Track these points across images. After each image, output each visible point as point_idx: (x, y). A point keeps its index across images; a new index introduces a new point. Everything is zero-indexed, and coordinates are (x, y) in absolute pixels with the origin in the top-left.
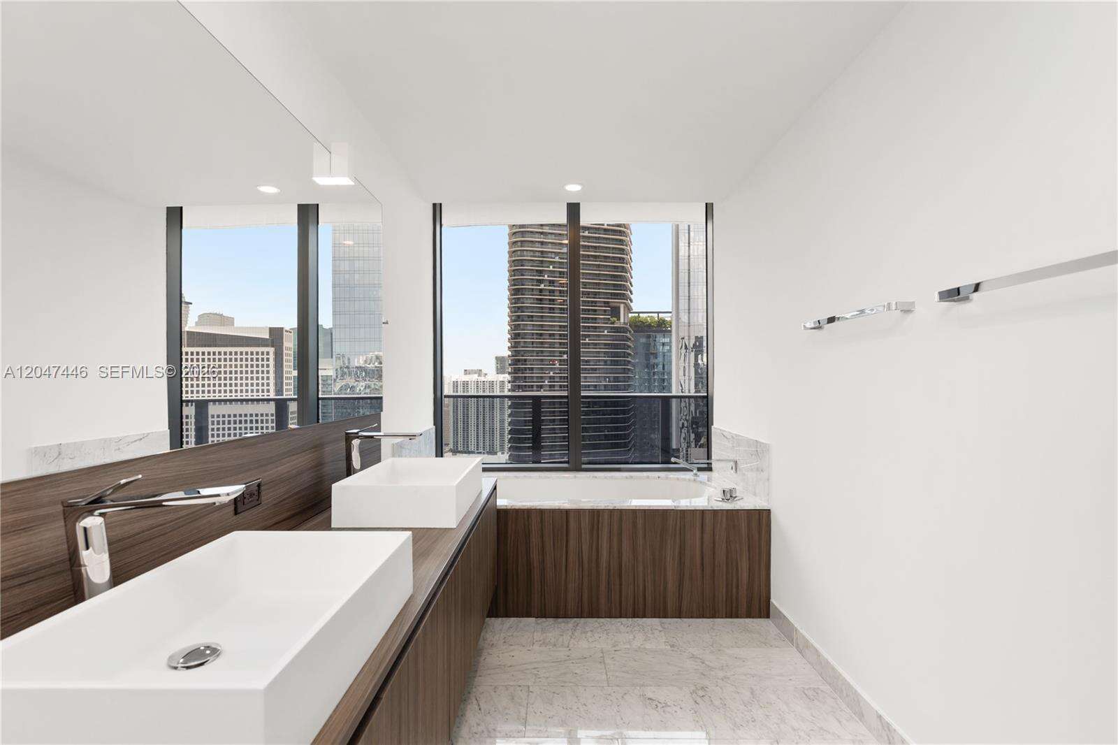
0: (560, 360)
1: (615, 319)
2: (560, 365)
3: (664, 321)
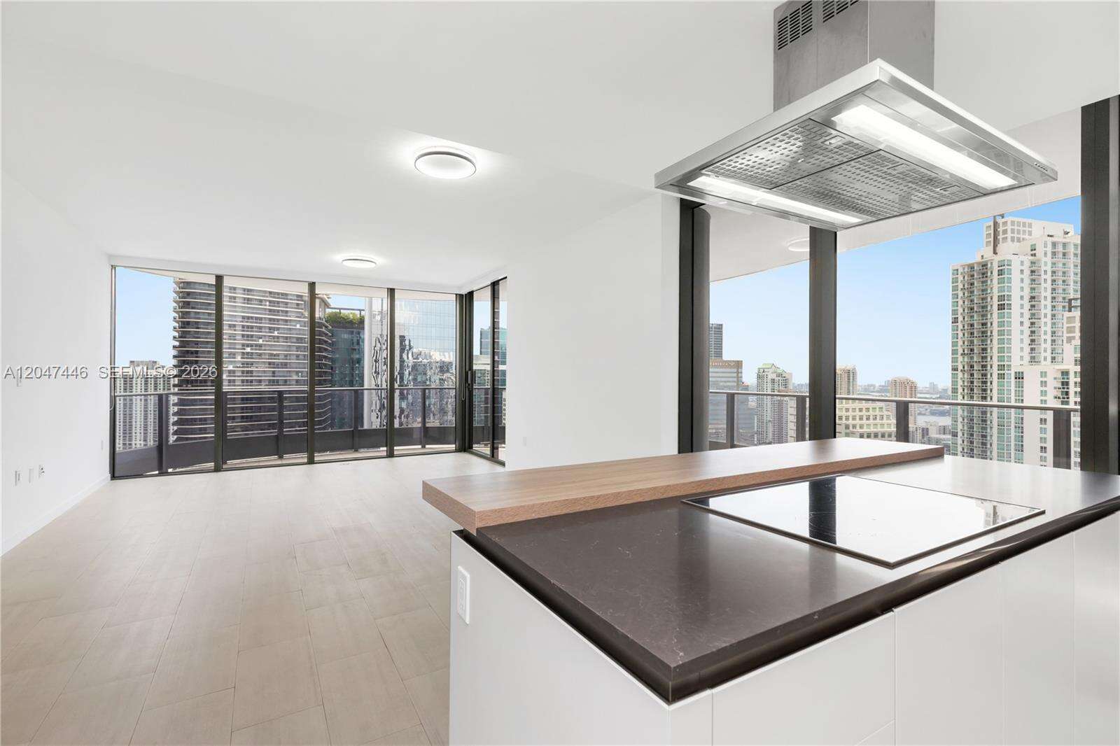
0: (243, 353)
2: (242, 358)
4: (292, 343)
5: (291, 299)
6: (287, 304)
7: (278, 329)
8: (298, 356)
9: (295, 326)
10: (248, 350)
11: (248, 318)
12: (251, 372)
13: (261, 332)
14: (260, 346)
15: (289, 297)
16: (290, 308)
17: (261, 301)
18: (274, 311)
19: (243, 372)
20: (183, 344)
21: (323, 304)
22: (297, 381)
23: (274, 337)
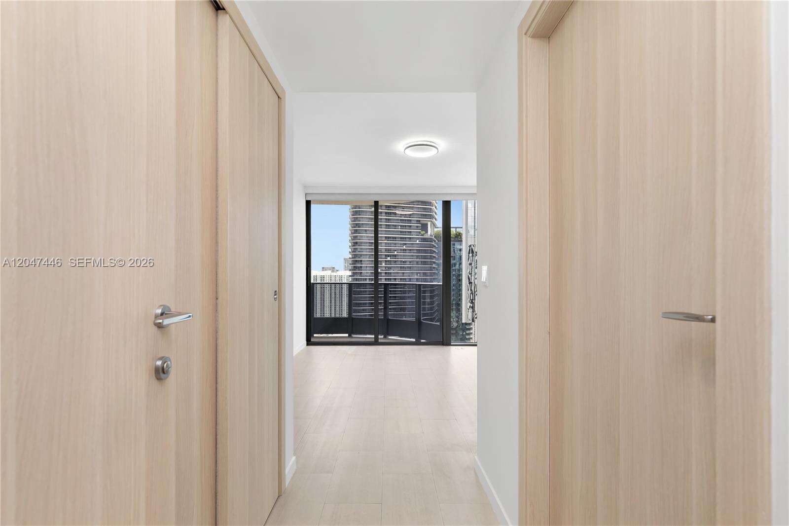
0: (386, 261)
1: (424, 232)
2: (385, 264)
3: (460, 233)
4: (414, 253)
5: (413, 224)
6: (410, 226)
7: (405, 244)
8: (417, 262)
9: (416, 241)
10: (389, 259)
11: (389, 237)
12: (390, 273)
13: (396, 247)
14: (395, 256)
15: (412, 222)
16: (413, 229)
17: (396, 226)
18: (403, 232)
19: (386, 273)
20: (355, 256)
21: (433, 225)
22: (417, 279)
23: (404, 250)
